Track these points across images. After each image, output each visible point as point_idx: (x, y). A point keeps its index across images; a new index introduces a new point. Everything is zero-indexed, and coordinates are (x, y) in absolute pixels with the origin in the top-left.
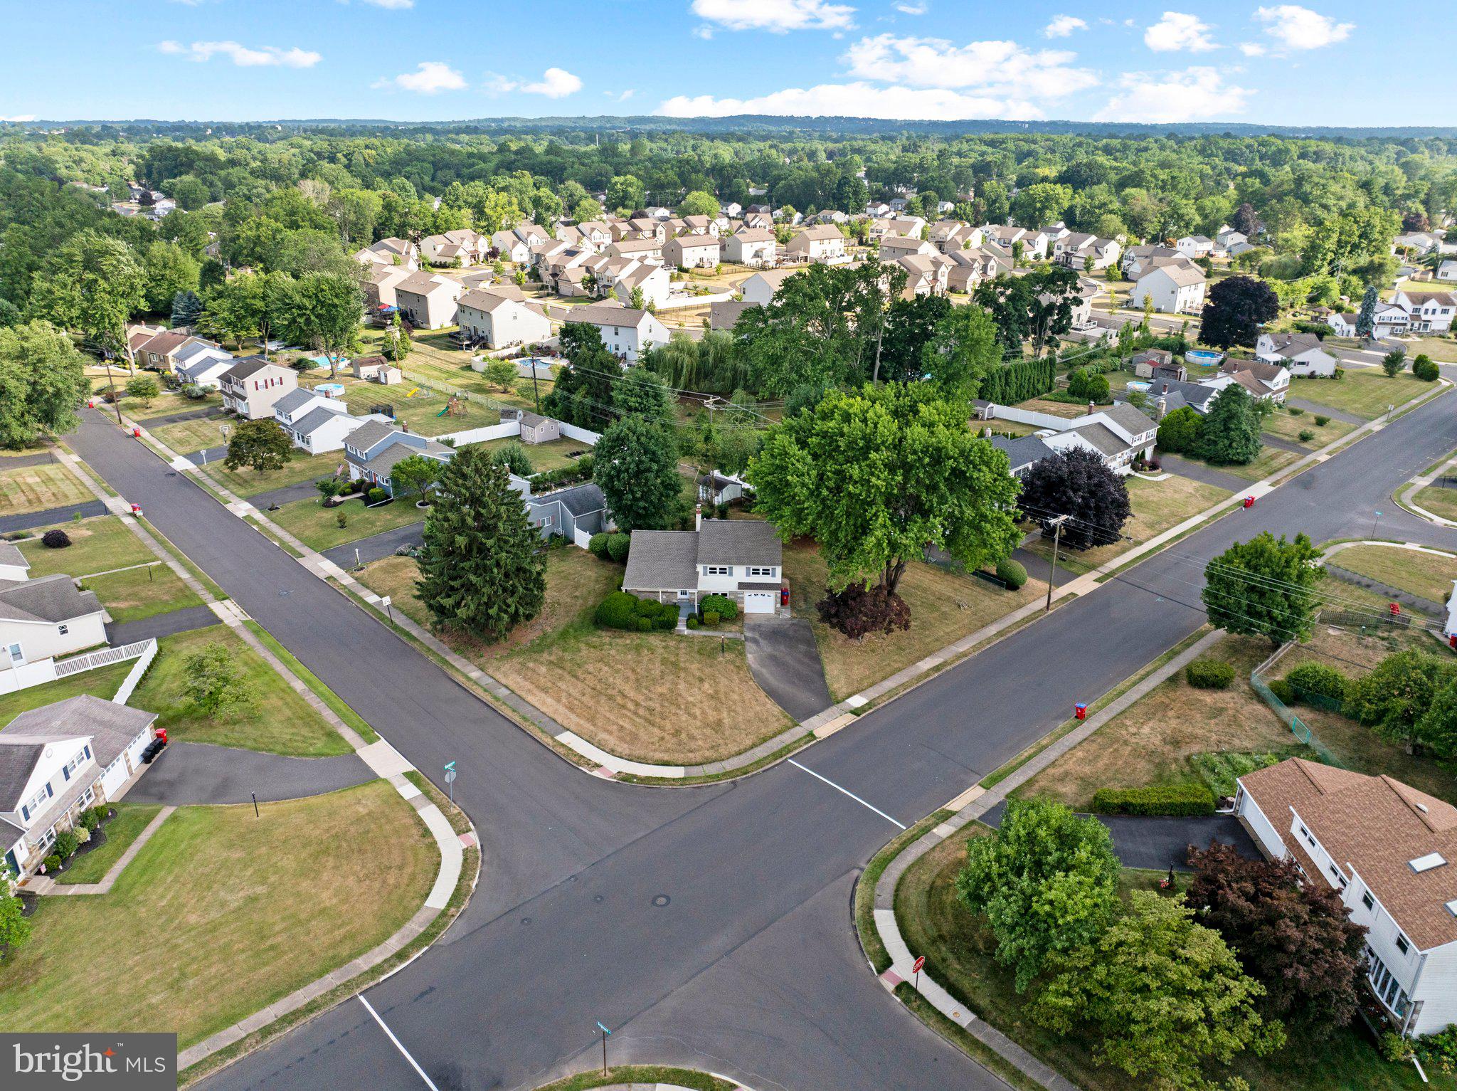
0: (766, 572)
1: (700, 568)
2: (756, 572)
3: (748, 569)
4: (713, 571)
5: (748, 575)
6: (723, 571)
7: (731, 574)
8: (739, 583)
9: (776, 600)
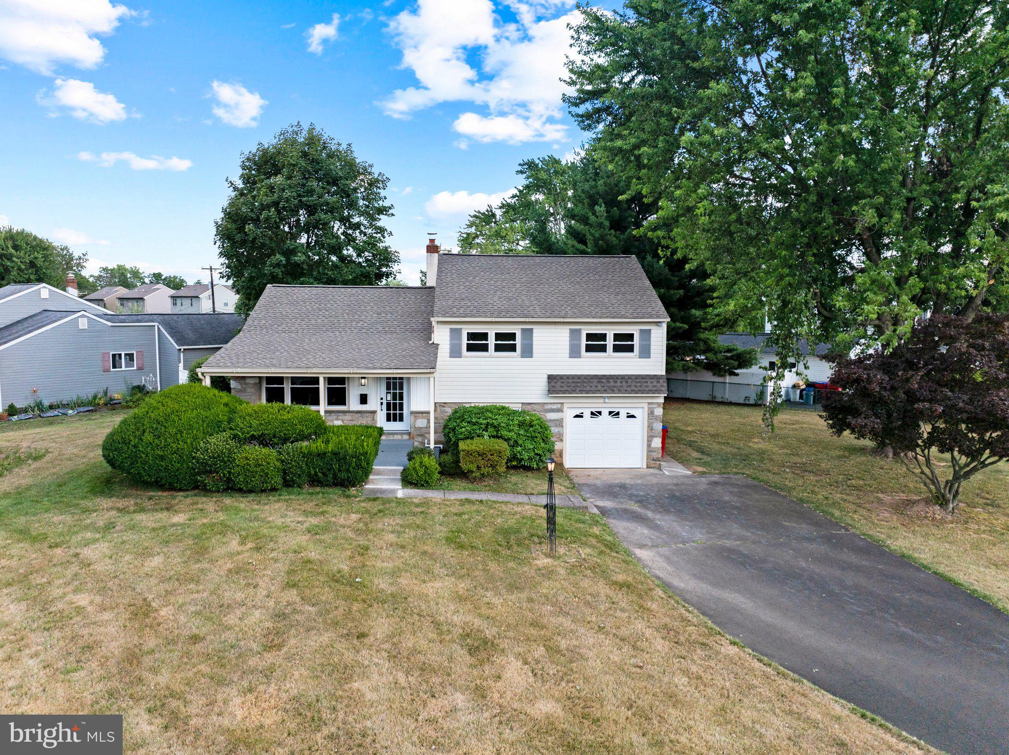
0: (624, 344)
1: (441, 336)
2: (596, 344)
3: (575, 334)
4: (477, 343)
5: (574, 353)
6: (506, 343)
7: (528, 352)
8: (551, 378)
9: (650, 428)
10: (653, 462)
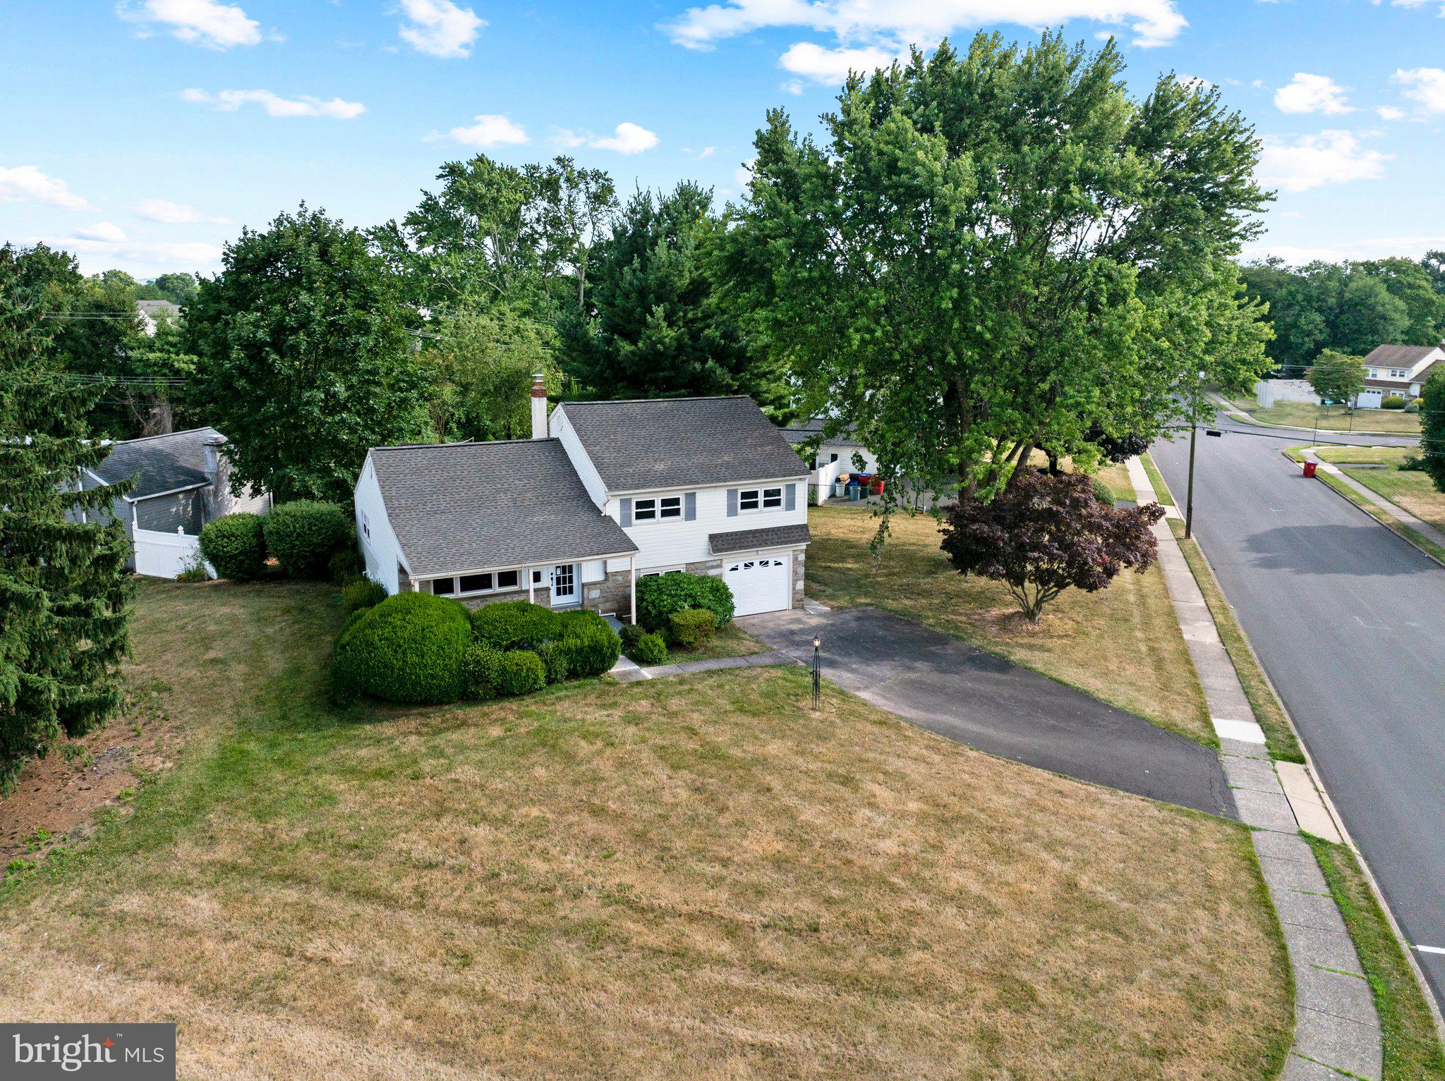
0: (772, 499)
1: (612, 507)
2: (749, 501)
3: (732, 493)
4: (646, 510)
5: (732, 512)
6: (671, 508)
7: (691, 515)
8: (712, 538)
9: (795, 573)
10: (798, 605)
